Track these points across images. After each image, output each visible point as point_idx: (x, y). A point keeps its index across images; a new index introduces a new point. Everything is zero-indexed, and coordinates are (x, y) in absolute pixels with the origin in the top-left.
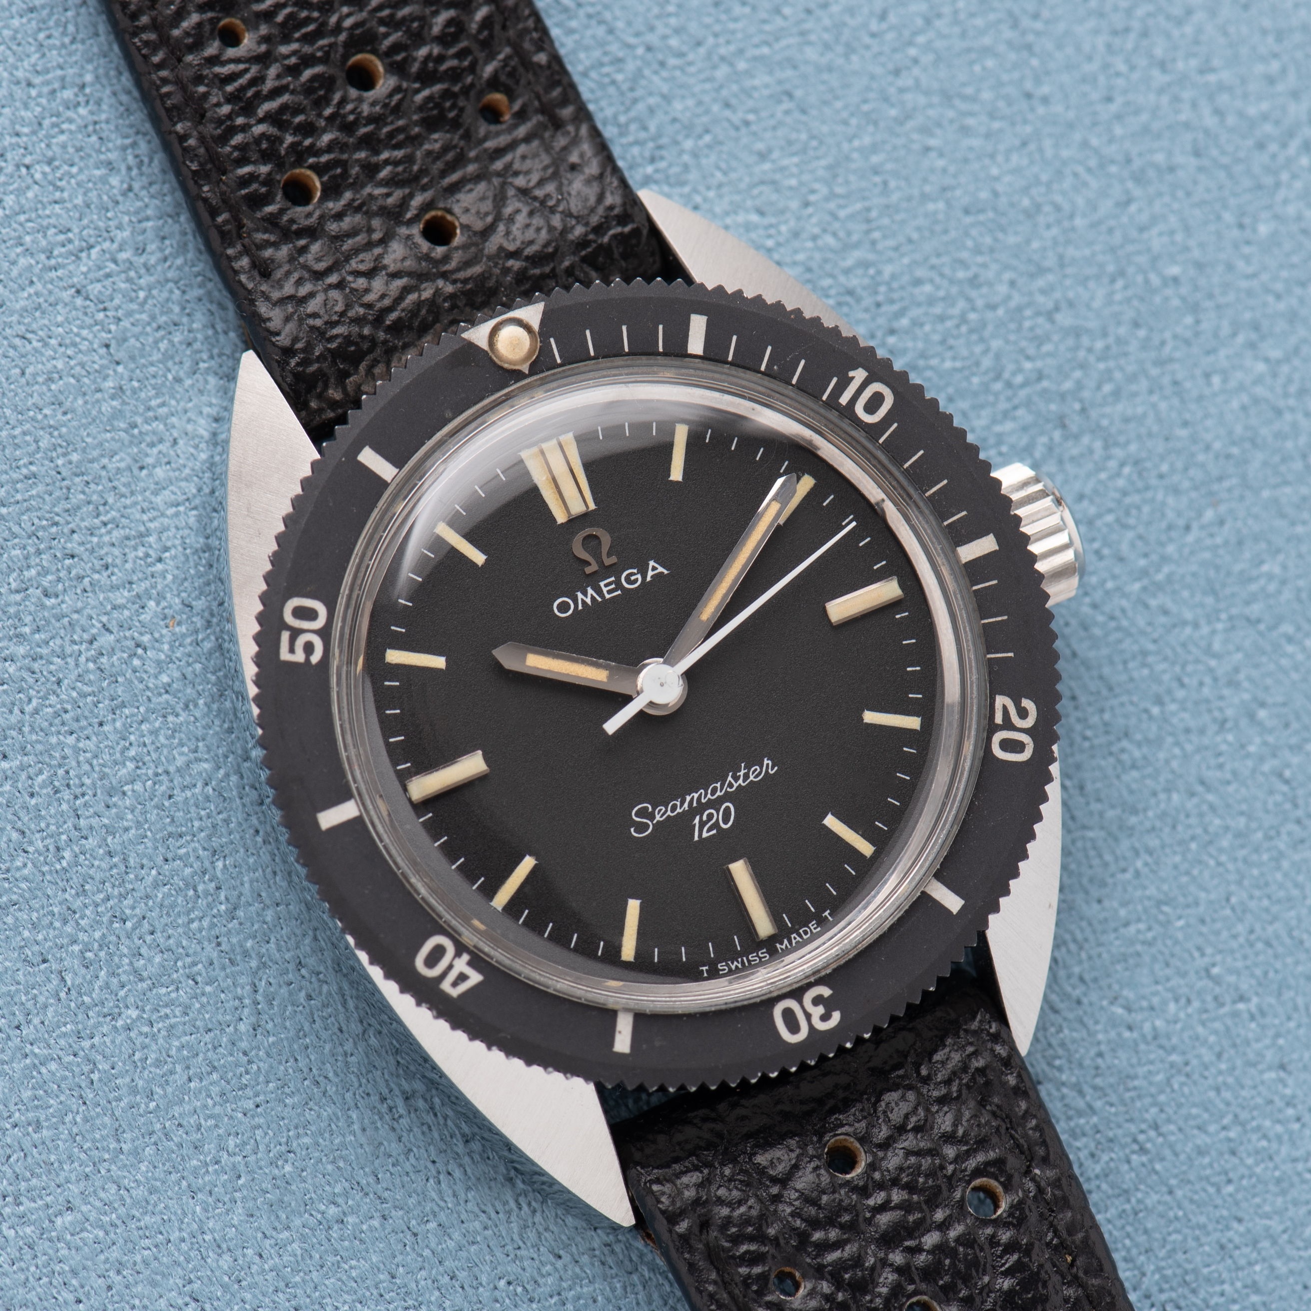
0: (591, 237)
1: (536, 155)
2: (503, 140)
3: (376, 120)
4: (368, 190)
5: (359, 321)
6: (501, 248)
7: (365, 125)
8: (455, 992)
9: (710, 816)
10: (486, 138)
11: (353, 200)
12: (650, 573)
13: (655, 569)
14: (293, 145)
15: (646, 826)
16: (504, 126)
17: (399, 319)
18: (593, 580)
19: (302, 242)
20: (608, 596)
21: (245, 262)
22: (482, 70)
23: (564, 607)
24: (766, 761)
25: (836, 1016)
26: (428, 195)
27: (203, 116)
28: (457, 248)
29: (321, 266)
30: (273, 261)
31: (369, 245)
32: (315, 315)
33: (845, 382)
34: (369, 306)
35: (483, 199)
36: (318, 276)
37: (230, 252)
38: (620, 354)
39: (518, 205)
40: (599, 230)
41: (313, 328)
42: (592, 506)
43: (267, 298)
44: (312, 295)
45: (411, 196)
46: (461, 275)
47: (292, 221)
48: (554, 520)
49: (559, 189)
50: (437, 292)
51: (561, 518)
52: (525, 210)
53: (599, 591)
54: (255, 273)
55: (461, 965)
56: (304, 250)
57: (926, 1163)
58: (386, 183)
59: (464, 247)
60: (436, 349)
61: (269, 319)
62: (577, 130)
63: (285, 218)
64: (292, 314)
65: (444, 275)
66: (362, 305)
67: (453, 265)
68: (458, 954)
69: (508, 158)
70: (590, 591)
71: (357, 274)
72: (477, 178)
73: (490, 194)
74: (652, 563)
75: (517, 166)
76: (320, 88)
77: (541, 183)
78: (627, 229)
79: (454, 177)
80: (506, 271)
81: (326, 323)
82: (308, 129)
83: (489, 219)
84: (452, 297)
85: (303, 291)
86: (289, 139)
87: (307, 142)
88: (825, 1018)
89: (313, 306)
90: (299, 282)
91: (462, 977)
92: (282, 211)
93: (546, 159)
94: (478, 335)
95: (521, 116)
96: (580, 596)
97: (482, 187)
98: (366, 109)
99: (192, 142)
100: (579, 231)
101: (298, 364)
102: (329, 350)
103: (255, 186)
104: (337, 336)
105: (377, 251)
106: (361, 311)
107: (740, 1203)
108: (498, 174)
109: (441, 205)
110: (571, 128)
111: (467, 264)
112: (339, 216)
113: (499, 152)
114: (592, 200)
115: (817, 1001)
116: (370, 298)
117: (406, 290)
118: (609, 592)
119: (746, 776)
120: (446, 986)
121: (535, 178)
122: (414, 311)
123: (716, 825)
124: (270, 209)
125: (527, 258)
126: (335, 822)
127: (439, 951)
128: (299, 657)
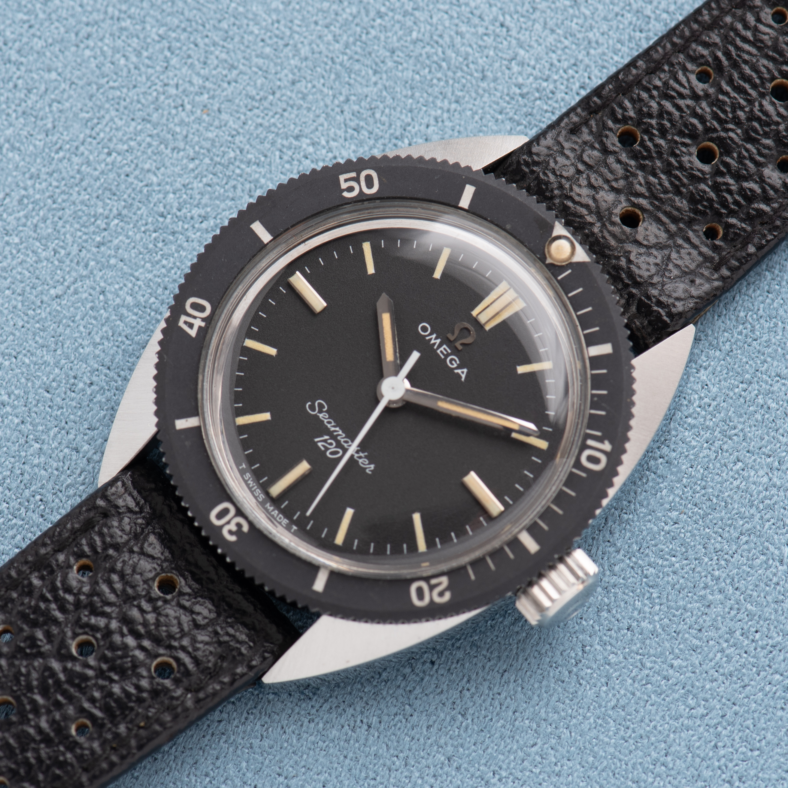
0: (654, 300)
1: (693, 260)
2: (695, 240)
3: (681, 167)
4: (640, 173)
5: (561, 187)
6: (630, 252)
7: (677, 161)
8: (181, 324)
9: (331, 444)
10: (694, 231)
11: (631, 166)
12: (459, 371)
13: (463, 373)
14: (652, 126)
15: (314, 410)
16: (704, 239)
17: (569, 208)
18: (446, 341)
19: (597, 146)
20: (439, 351)
21: (575, 119)
22: (732, 217)
23: (424, 329)
24: (372, 466)
25: (233, 538)
26: (649, 207)
27: (651, 73)
28: (622, 228)
29: (586, 158)
30: (581, 133)
31: (607, 181)
32: (556, 162)
33: (600, 440)
34: (571, 189)
35: (656, 236)
36: (580, 158)
37: (579, 110)
38: (575, 310)
39: (660, 257)
40: (659, 303)
41: (548, 163)
42: (488, 328)
43: (558, 135)
44: (568, 157)
45: (644, 197)
46: (606, 234)
47: (607, 137)
48: (472, 310)
49: (676, 277)
50: (592, 224)
51: (474, 313)
52: (658, 261)
53: (440, 346)
54: (571, 126)
55: (198, 323)
56: (593, 148)
57: (175, 629)
58: (649, 184)
59: (624, 232)
60: (544, 209)
61: (546, 139)
62: (716, 280)
63: (607, 132)
64: (552, 150)
65: (604, 225)
66: (571, 186)
67: (611, 228)
68: (203, 320)
69: (686, 245)
70: (438, 341)
71: (588, 178)
72: (667, 231)
73: (661, 240)
74: (465, 370)
75: (682, 251)
76: (689, 130)
77: (677, 266)
78: (665, 318)
79: (664, 219)
80: (618, 258)
81: (554, 169)
82: (663, 132)
83: (645, 243)
85: (567, 152)
86: (654, 122)
87: (655, 132)
88: (231, 532)
89: (561, 160)
90: (573, 150)
91: (191, 326)
92: (611, 130)
93: (693, 266)
94: (559, 229)
95: (715, 248)
96: (434, 336)
97: (663, 235)
98: (685, 159)
99: (634, 71)
100: (654, 292)
101: (524, 160)
102: (539, 174)
103: (620, 111)
104: (548, 177)
105: (606, 187)
106: (567, 186)
107: (123, 530)
108: (674, 243)
109: (645, 216)
110: (716, 276)
111: (614, 236)
112: (619, 161)
113: (688, 240)
114: (675, 295)
115: (239, 525)
116: (576, 189)
117: (587, 206)
118: (441, 352)
120: (183, 318)
121: (679, 262)
122: (576, 215)
123: (327, 449)
124: (610, 123)
125: (629, 268)
126: (256, 232)
127: (202, 309)
128: (344, 185)
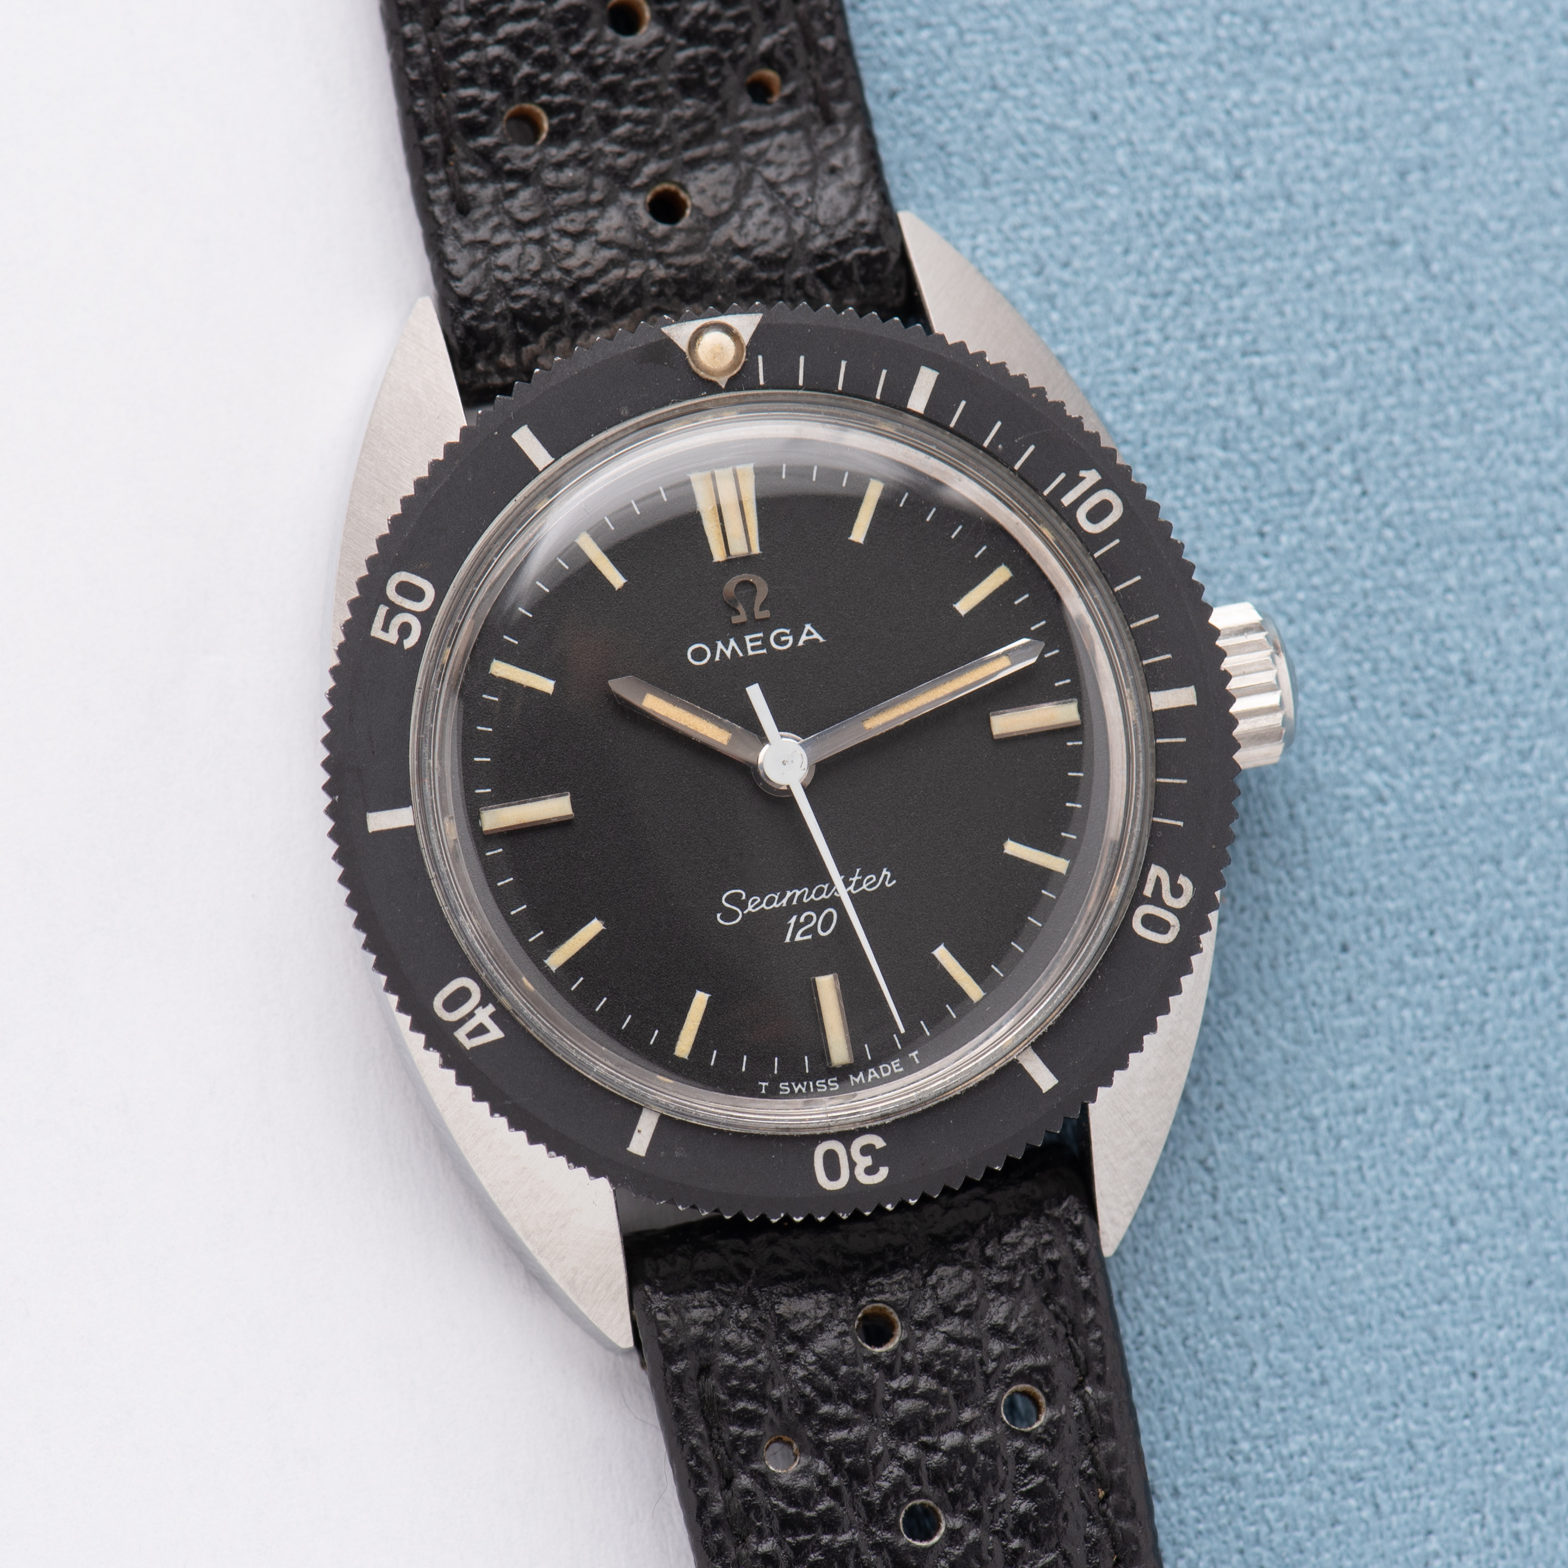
0: (833, 251)
1: (795, 148)
2: (763, 123)
3: (626, 69)
4: (599, 144)
5: (552, 285)
6: (729, 241)
7: (614, 72)
8: (469, 1044)
9: (809, 919)
10: (744, 117)
11: (580, 152)
12: (804, 638)
13: (810, 633)
14: (528, 78)
16: (768, 108)
17: (597, 294)
18: (741, 631)
19: (511, 185)
20: (750, 653)
21: (443, 192)
22: (759, 41)
23: (699, 654)
24: (885, 872)
25: (883, 1172)
26: (664, 165)
27: (437, 22)
28: (681, 230)
29: (526, 216)
30: (474, 198)
31: (585, 205)
32: (505, 268)
33: (1073, 481)
34: (568, 272)
35: (724, 182)
36: (521, 226)
37: (430, 177)
38: (831, 389)
39: (762, 198)
40: (843, 245)
41: (499, 282)
42: (756, 549)
43: (458, 238)
44: (507, 245)
45: (645, 162)
46: (678, 261)
47: (506, 160)
48: (711, 556)
49: (811, 191)
50: (647, 272)
51: (718, 555)
52: (767, 205)
53: (742, 645)
54: (452, 208)
55: (484, 1016)
56: (511, 194)
58: (622, 141)
59: (690, 231)
60: (629, 337)
61: (454, 261)
62: (849, 130)
63: (500, 154)
64: (481, 261)
65: (659, 257)
66: (560, 269)
67: (671, 247)
68: (483, 1003)
69: (763, 144)
70: (732, 643)
71: (564, 233)
72: (724, 158)
73: (733, 179)
74: (808, 627)
75: (771, 155)
76: (574, 20)
77: (793, 180)
78: (875, 251)
79: (699, 152)
80: (730, 267)
81: (516, 279)
82: (548, 63)
83: (725, 206)
84: (662, 282)
85: (499, 239)
86: (526, 69)
87: (545, 77)
88: (870, 1171)
89: (505, 257)
90: (497, 229)
91: (482, 1029)
92: (498, 146)
93: (805, 155)
94: (681, 332)
95: (790, 101)
96: (720, 645)
97: (726, 170)
98: (618, 55)
99: (418, 48)
100: (819, 242)
101: (473, 318)
102: (511, 310)
103: (474, 112)
104: (523, 297)
105: (592, 213)
106: (558, 275)
107: (747, 1354)
108: (749, 160)
109: (676, 179)
110: (842, 127)
111: (687, 250)
112: (560, 166)
113: (755, 136)
114: (844, 211)
115: (866, 1150)
116: (571, 263)
117: (613, 263)
118: (753, 648)
119: (859, 884)
120: (461, 1035)
121: (788, 172)
122: (615, 289)
123: (813, 931)
124: (485, 141)
125: (756, 259)
126: (385, 827)
127: (463, 995)
128: (392, 637)
